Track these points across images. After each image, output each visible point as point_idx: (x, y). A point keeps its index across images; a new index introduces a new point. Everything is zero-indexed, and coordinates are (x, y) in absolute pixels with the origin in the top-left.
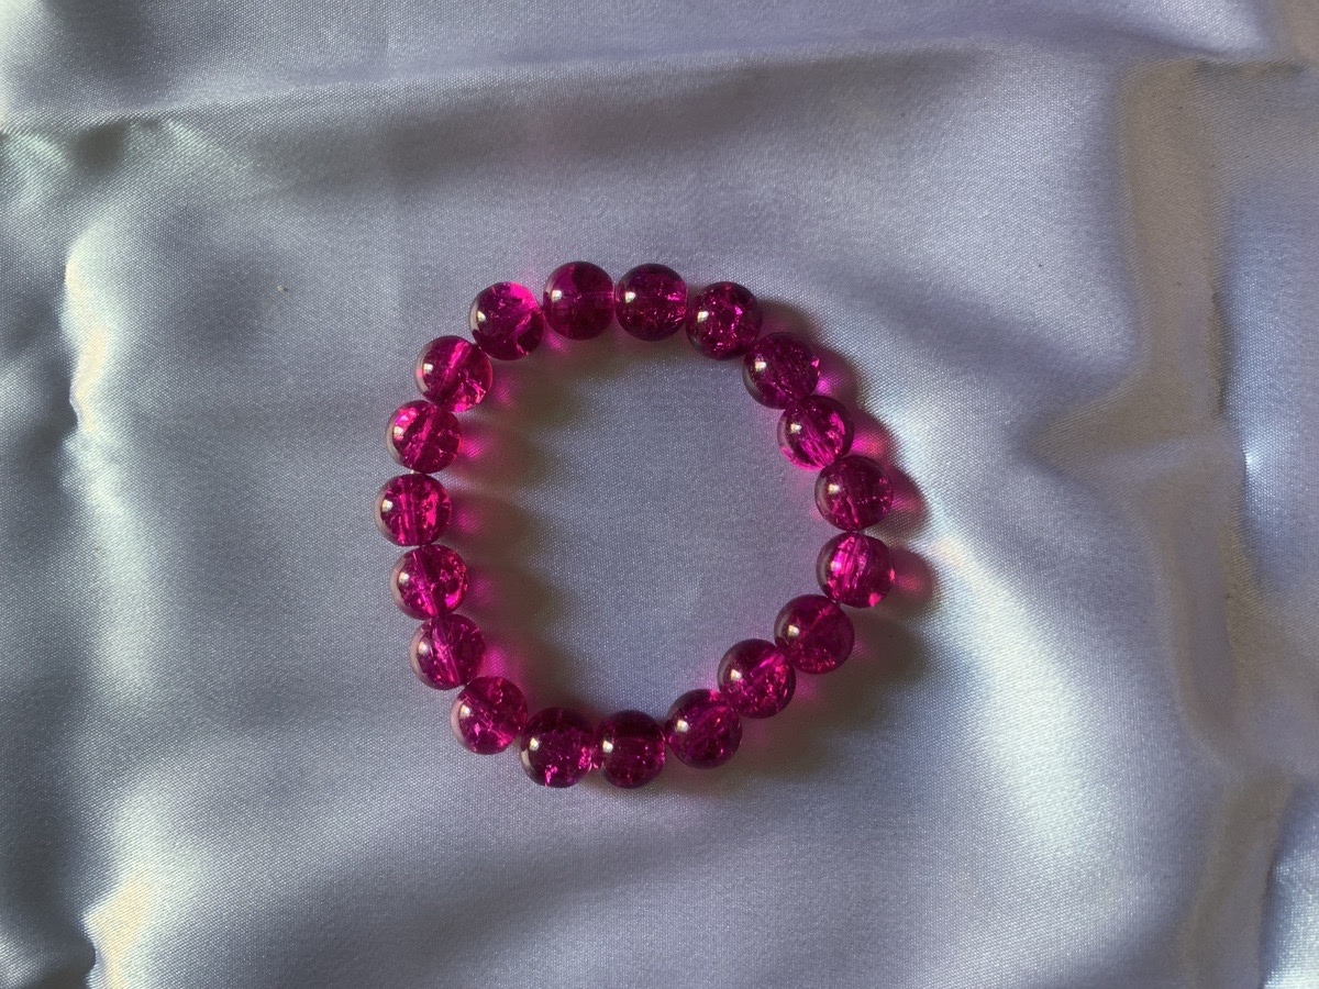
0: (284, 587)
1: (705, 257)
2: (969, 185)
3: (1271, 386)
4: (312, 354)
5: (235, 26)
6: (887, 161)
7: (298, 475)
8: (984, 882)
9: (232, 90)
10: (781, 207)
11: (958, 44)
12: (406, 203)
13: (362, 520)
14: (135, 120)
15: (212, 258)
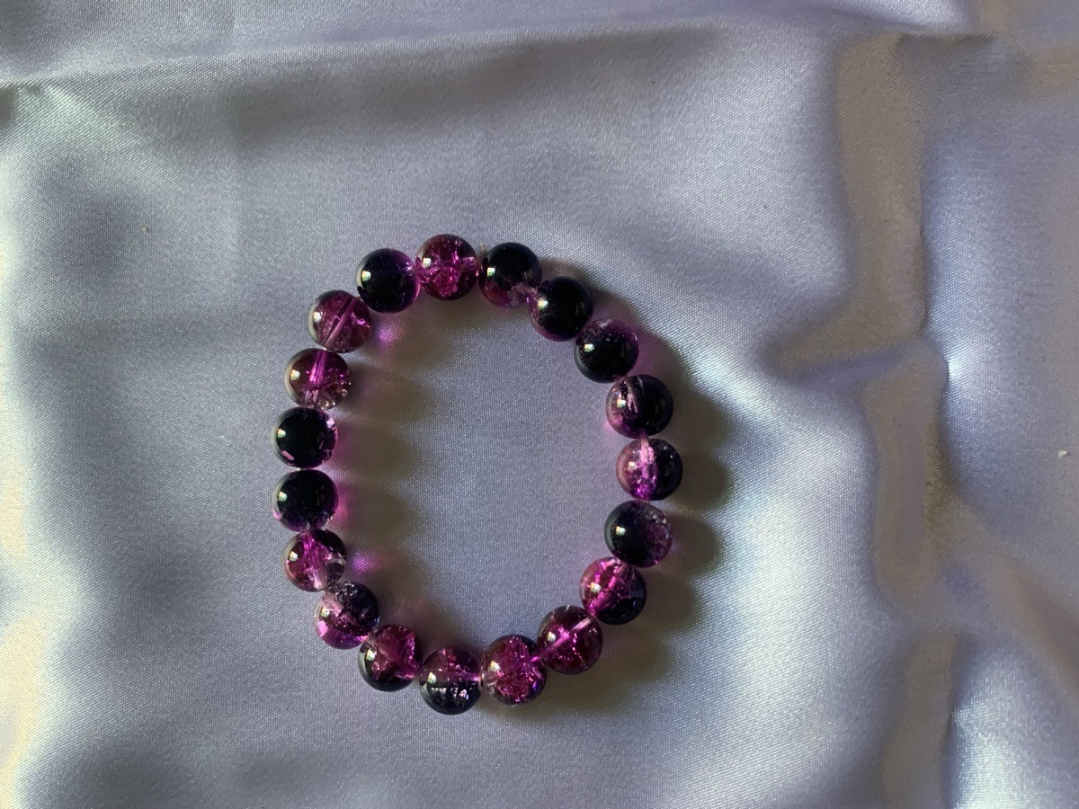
0: (133, 471)
1: (490, 202)
2: (708, 140)
3: (970, 305)
4: (164, 280)
5: (111, 10)
6: (641, 122)
7: (150, 379)
8: (712, 727)
9: (101, 61)
10: (553, 159)
11: (698, 23)
12: (244, 158)
13: (200, 417)
14: (22, 86)
15: (87, 199)
